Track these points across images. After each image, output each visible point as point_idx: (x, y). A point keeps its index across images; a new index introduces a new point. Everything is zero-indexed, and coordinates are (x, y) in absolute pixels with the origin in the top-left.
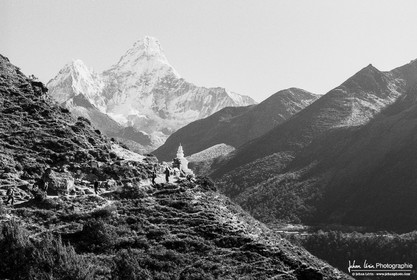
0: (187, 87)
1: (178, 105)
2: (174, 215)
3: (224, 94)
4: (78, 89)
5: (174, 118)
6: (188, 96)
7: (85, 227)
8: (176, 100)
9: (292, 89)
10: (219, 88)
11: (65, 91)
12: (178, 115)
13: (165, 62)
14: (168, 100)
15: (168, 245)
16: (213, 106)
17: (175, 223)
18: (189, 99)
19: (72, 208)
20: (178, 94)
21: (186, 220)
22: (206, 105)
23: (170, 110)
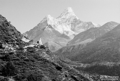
0: (80, 22)
1: (78, 27)
2: (30, 54)
3: (92, 24)
4: (49, 23)
5: (77, 31)
6: (81, 25)
7: (5, 56)
8: (77, 26)
9: (112, 22)
10: (90, 22)
11: (45, 24)
12: (78, 30)
13: (74, 15)
14: (75, 26)
15: (25, 60)
16: (88, 27)
17: (29, 55)
18: (81, 26)
19: (4, 52)
20: (78, 24)
21: (32, 55)
22: (86, 27)
23: (76, 29)
